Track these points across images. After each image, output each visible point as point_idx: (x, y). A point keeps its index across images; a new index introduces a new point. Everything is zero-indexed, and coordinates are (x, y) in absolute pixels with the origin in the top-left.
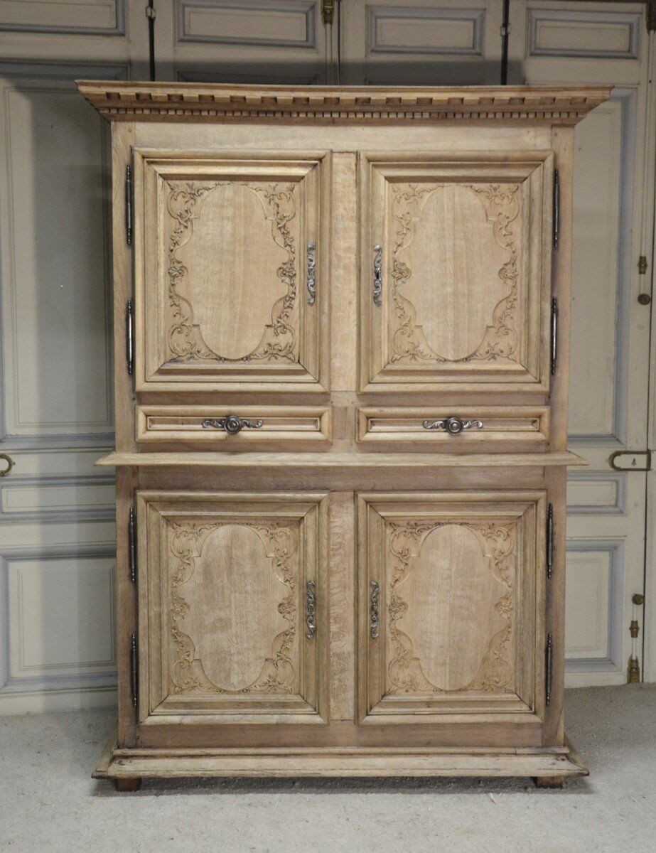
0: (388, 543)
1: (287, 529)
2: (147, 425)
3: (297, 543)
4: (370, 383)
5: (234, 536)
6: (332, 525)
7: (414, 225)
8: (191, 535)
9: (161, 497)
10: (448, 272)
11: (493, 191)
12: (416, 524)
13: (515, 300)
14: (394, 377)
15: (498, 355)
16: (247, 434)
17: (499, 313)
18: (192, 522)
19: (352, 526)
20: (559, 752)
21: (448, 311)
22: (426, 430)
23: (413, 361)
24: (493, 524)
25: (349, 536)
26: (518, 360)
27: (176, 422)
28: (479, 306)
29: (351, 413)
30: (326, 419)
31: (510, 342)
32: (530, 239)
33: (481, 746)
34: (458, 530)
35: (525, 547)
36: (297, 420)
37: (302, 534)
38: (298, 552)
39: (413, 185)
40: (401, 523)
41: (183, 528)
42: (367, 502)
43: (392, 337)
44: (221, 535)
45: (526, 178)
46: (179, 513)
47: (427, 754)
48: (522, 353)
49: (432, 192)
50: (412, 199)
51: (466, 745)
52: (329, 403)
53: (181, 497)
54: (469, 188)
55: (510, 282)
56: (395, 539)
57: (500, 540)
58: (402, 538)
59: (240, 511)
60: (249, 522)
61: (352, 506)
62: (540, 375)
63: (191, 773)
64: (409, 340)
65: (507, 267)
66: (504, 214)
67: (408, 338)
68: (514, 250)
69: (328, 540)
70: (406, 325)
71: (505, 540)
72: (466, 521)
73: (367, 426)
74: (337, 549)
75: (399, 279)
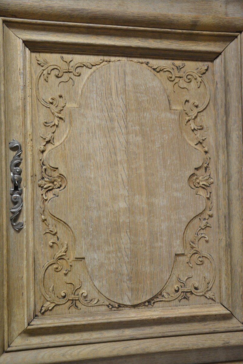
7: (70, 113)
10: (120, 180)
11: (176, 70)
13: (211, 216)
15: (192, 293)
17: (190, 235)
21: (122, 235)
23: (73, 309)
26: (217, 300)
28: (164, 226)
31: (206, 275)
32: (227, 135)
39: (68, 57)
43: (40, 276)
45: (220, 54)
48: (224, 289)
49: (94, 68)
50: (66, 77)
54: (144, 65)
55: (202, 192)
64: (67, 279)
65: (197, 172)
66: (191, 101)
67: (65, 278)
68: (206, 149)
70: (61, 258)
75: (49, 190)
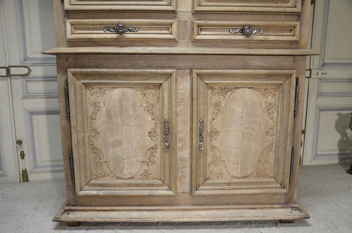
0: (209, 98)
1: (153, 91)
2: (72, 30)
3: (158, 98)
4: (200, 6)
5: (123, 95)
6: (178, 88)
8: (99, 94)
9: (81, 72)
12: (224, 88)
14: (213, 3)
16: (129, 35)
18: (99, 87)
19: (189, 89)
20: (294, 206)
22: (231, 34)
24: (266, 88)
25: (187, 94)
27: (89, 29)
29: (189, 24)
30: (174, 26)
33: (255, 204)
34: (248, 91)
35: (283, 101)
36: (158, 27)
37: (161, 93)
38: (159, 104)
40: (216, 87)
41: (95, 90)
42: (198, 75)
44: (116, 93)
46: (92, 81)
47: (227, 209)
51: (247, 204)
52: (176, 18)
53: (92, 72)
56: (213, 96)
57: (270, 97)
58: (217, 96)
59: (126, 80)
60: (131, 86)
61: (189, 77)
62: (296, 3)
63: (103, 219)
69: (176, 96)
71: (272, 97)
72: (252, 87)
73: (198, 31)
74: (181, 102)
